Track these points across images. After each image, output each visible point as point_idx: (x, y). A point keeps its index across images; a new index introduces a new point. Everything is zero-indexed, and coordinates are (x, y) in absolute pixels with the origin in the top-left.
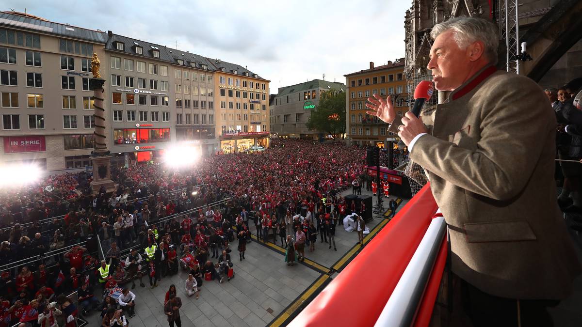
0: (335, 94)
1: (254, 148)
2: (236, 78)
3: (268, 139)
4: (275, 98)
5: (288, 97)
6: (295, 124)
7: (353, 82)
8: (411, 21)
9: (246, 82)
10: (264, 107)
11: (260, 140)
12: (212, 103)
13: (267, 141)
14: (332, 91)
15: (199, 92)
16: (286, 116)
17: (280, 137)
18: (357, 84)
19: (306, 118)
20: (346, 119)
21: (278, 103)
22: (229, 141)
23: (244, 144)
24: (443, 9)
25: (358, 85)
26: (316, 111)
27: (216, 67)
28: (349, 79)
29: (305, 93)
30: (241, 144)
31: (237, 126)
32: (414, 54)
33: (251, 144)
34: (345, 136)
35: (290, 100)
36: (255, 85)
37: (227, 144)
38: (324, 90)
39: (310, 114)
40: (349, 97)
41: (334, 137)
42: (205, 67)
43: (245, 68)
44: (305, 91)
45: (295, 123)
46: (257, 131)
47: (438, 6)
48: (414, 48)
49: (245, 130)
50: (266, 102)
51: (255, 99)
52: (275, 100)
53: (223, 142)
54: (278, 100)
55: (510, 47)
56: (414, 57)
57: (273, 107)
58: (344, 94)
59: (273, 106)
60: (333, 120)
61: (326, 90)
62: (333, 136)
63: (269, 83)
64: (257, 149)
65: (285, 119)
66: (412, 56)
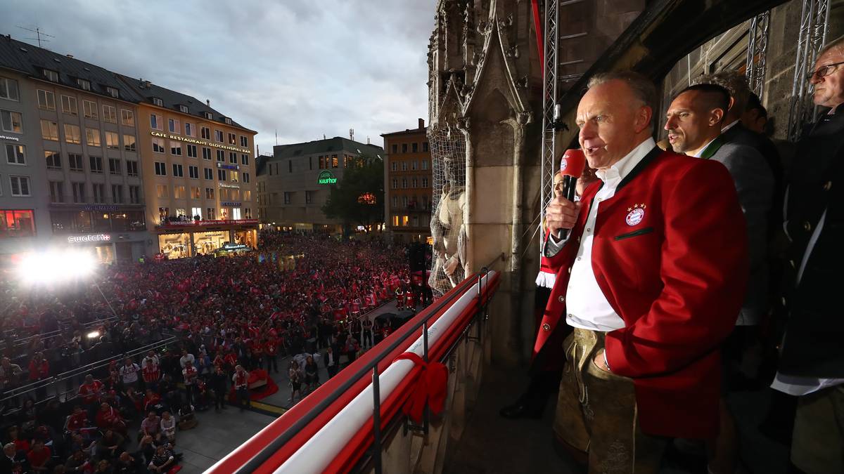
0: (368, 163)
1: (227, 247)
2: (186, 121)
3: (255, 231)
4: (268, 163)
5: (290, 162)
6: (305, 208)
7: (395, 147)
8: (434, 53)
9: (207, 130)
10: (245, 177)
11: (242, 234)
12: (135, 163)
13: (252, 236)
14: (362, 157)
15: (103, 140)
16: (289, 194)
17: (279, 228)
18: (400, 149)
19: (323, 199)
20: (384, 202)
21: (274, 172)
22: (177, 235)
23: (208, 241)
24: (474, 41)
25: (401, 151)
26: (339, 187)
27: (140, 95)
28: (389, 140)
29: (321, 157)
30: (203, 241)
31: (194, 210)
32: (437, 107)
33: (222, 241)
34: (384, 227)
35: (294, 169)
36: (226, 138)
37: (174, 241)
38: (351, 154)
39: (329, 192)
40: (389, 168)
41: (368, 229)
42: (114, 93)
43: (206, 104)
44: (321, 154)
45: (304, 206)
46: (235, 218)
47: (469, 37)
48: (437, 96)
49: (209, 215)
50: (250, 169)
51: (227, 162)
52: (268, 166)
53: (163, 237)
54: (274, 167)
55: (547, 109)
56: (437, 111)
57: (263, 178)
58: (382, 163)
59: (265, 176)
60: (365, 203)
61: (354, 155)
62: (365, 228)
63: (255, 136)
64: (234, 249)
65: (287, 199)
66: (435, 109)
